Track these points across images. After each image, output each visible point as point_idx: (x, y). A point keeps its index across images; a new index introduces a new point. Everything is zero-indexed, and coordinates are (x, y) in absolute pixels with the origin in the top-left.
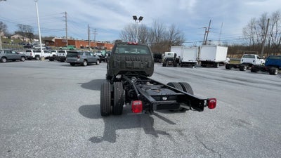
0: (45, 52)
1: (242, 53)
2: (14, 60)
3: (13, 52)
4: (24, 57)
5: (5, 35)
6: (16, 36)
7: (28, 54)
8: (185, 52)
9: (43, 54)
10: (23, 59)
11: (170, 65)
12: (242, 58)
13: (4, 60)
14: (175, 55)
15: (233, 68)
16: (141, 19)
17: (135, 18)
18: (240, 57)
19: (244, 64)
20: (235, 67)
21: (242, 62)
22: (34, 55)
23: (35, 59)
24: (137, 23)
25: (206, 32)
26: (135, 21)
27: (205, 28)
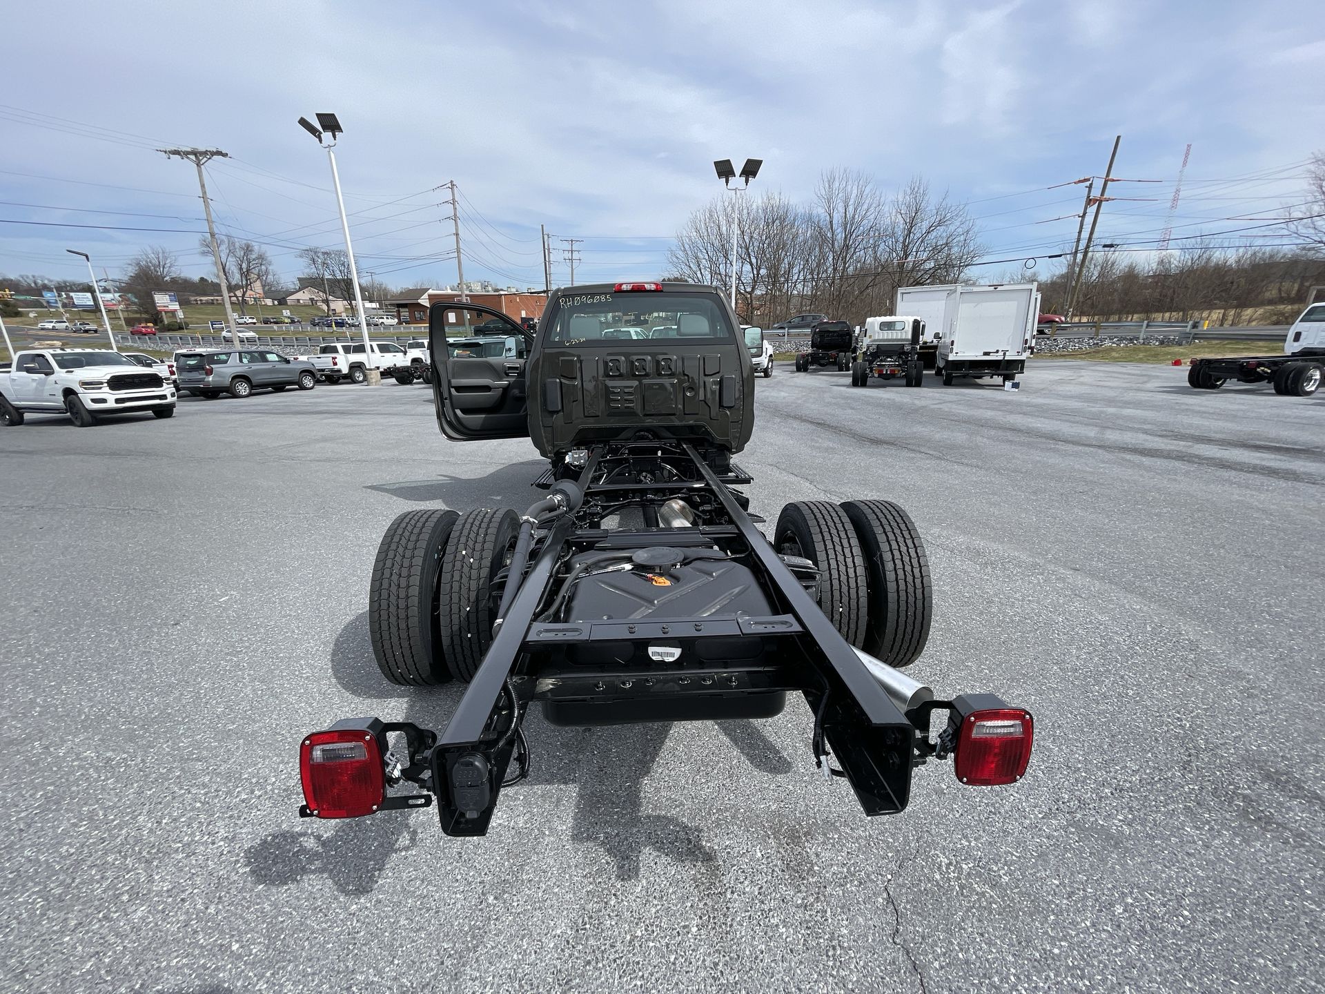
0: (384, 349)
1: (1301, 298)
2: (279, 387)
3: (271, 357)
4: (309, 372)
5: (267, 294)
6: (304, 296)
7: (323, 362)
8: (966, 309)
9: (376, 360)
10: (308, 382)
11: (887, 379)
12: (1298, 326)
13: (243, 389)
14: (917, 328)
15: (1232, 384)
16: (751, 169)
17: (724, 170)
18: (1289, 320)
19: (1308, 354)
20: (1247, 373)
21: (1291, 347)
22: (343, 362)
23: (349, 378)
24: (735, 190)
25: (1089, 201)
26: (727, 182)
27: (1088, 184)
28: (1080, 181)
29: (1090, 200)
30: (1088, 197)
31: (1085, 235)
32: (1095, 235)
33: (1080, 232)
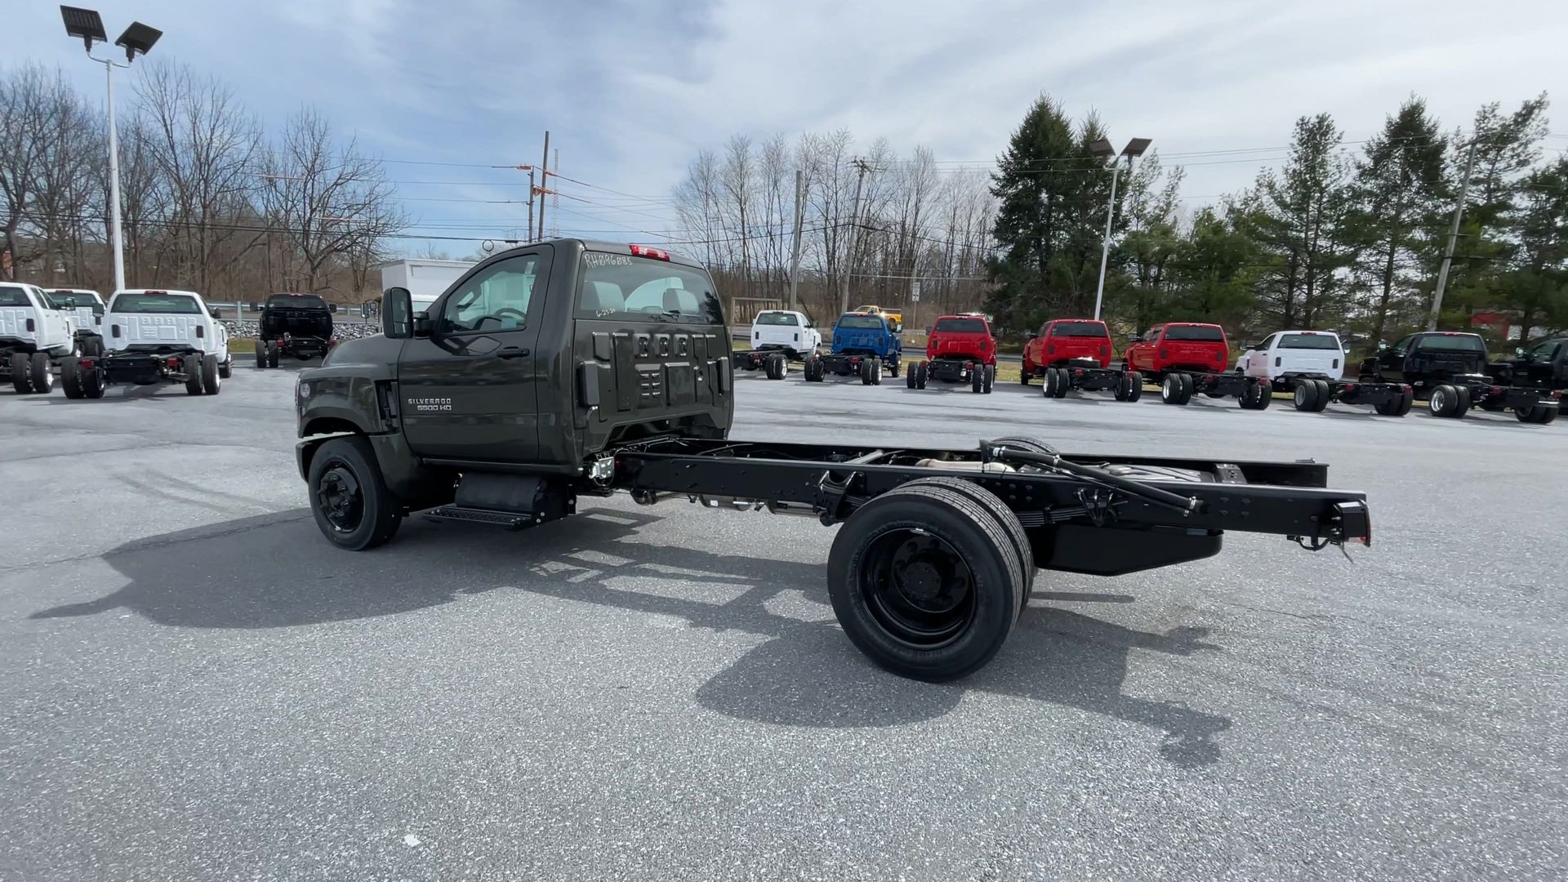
12: (756, 327)
16: (139, 39)
17: (83, 25)
24: (108, 62)
25: (534, 191)
26: (88, 46)
27: (529, 171)
28: (522, 168)
29: (534, 189)
30: (532, 186)
31: (536, 223)
32: (544, 227)
33: (531, 220)
